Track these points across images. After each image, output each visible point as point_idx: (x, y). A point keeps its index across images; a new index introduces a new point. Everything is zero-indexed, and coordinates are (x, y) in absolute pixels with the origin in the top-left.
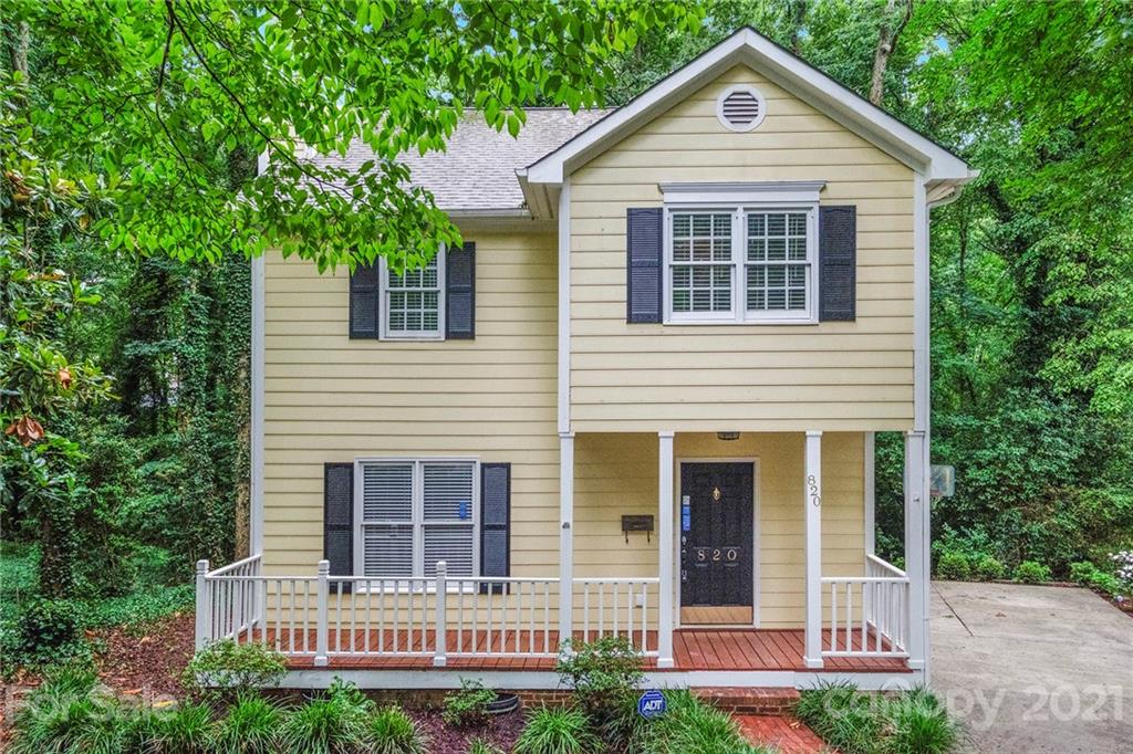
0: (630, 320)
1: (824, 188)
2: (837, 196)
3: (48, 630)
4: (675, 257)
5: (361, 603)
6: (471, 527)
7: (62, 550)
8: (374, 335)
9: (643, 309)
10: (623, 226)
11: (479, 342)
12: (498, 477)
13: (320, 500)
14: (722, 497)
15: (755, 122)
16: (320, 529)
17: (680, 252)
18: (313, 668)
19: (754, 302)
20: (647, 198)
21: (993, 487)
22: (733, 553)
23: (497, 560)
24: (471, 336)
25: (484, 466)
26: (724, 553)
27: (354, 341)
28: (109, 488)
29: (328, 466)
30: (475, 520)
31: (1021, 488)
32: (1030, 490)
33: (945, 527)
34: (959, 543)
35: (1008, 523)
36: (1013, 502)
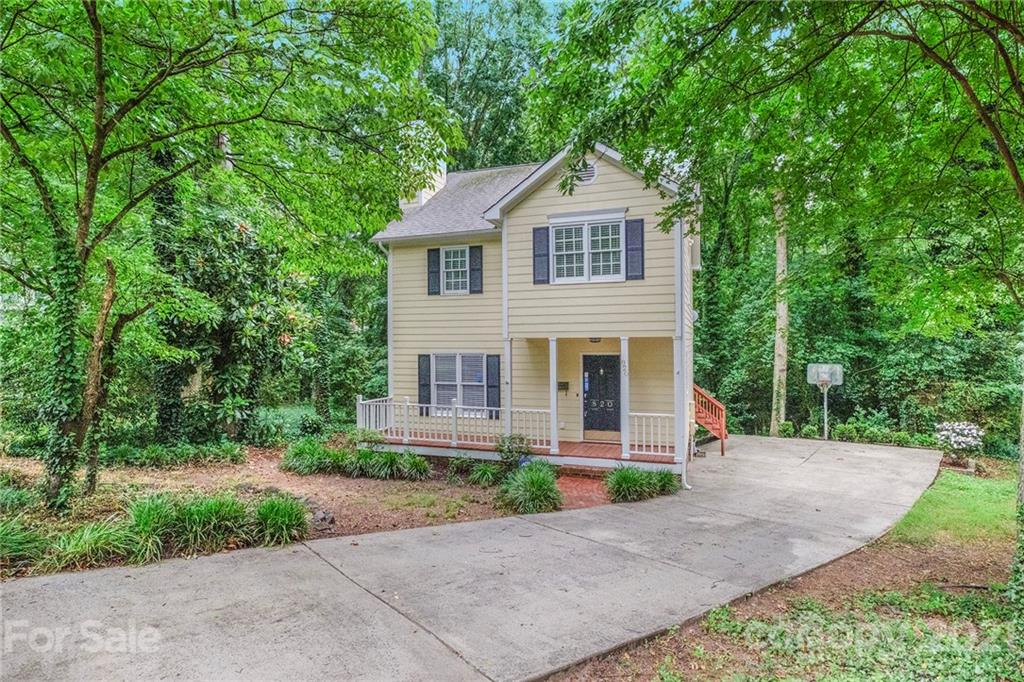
0: (535, 282)
1: (628, 210)
2: (634, 215)
3: (310, 427)
4: (557, 251)
5: (433, 421)
6: (483, 386)
7: (325, 396)
8: (438, 293)
9: (541, 278)
10: (531, 237)
11: (485, 295)
12: (494, 362)
13: (416, 372)
14: (604, 372)
15: (593, 179)
16: (416, 385)
17: (559, 248)
18: (402, 444)
19: (595, 271)
20: (542, 222)
21: (896, 380)
22: (610, 403)
23: (494, 400)
24: (481, 292)
25: (488, 356)
26: (606, 403)
27: (430, 296)
28: (353, 370)
29: (420, 356)
30: (484, 383)
31: (915, 382)
32: (922, 383)
33: (858, 408)
34: (868, 419)
35: (908, 407)
36: (910, 392)
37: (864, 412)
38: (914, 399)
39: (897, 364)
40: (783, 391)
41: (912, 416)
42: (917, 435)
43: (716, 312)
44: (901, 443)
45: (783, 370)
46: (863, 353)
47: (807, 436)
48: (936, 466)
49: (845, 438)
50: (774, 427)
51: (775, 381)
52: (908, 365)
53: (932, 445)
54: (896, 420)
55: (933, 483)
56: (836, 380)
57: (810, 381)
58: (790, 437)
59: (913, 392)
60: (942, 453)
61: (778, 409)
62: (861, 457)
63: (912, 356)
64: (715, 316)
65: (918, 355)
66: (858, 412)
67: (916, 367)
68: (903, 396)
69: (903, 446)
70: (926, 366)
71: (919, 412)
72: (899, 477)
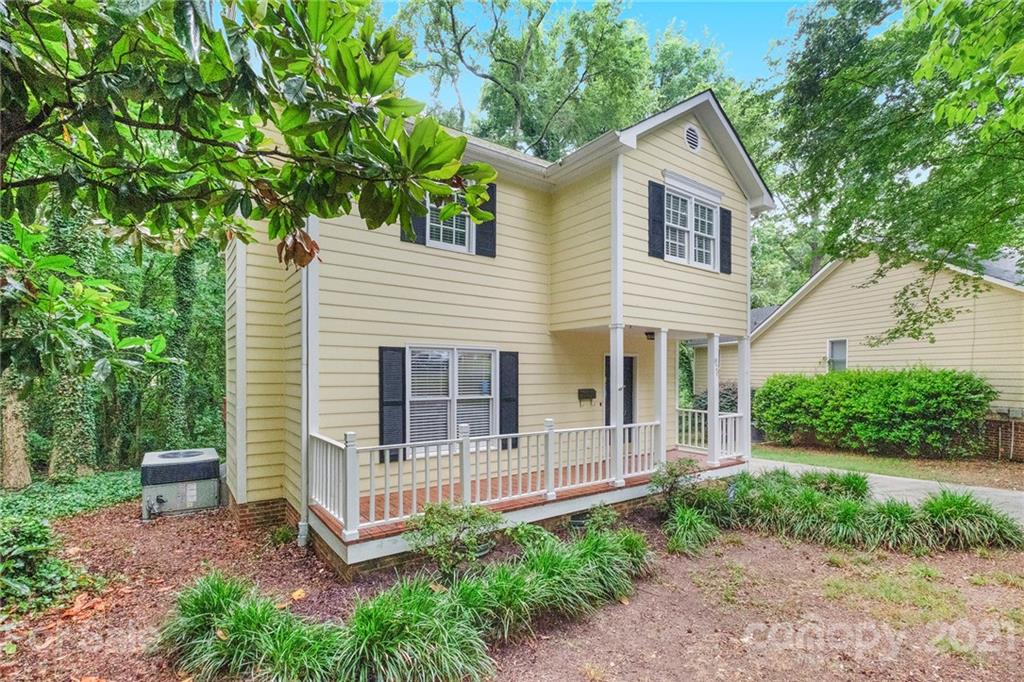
0: (650, 253)
1: (721, 197)
6: (490, 400)
8: (420, 241)
9: (655, 249)
10: (646, 192)
11: (497, 260)
15: (697, 149)
16: (375, 405)
20: (657, 178)
24: (492, 255)
25: (502, 354)
27: (404, 243)
29: (382, 350)
30: (495, 395)
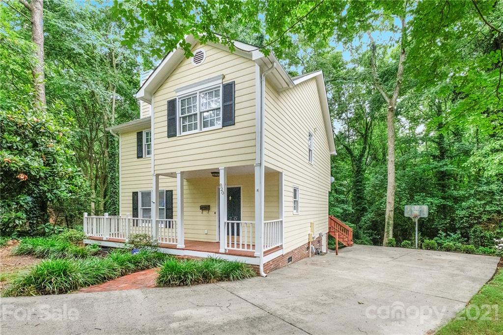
0: (169, 136)
1: (224, 77)
2: (229, 79)
4: (182, 114)
6: (164, 209)
8: (142, 157)
9: (172, 133)
10: (166, 107)
12: (169, 194)
13: (131, 202)
14: (232, 198)
15: (203, 61)
16: (132, 209)
17: (184, 112)
19: (206, 125)
21: (467, 217)
22: (235, 218)
23: (169, 217)
25: (166, 191)
26: (233, 218)
27: (138, 159)
30: (165, 207)
31: (480, 218)
32: (485, 217)
33: (440, 232)
34: (447, 238)
35: (475, 232)
36: (477, 223)
37: (445, 234)
38: (479, 227)
39: (468, 208)
40: (391, 222)
41: (477, 237)
42: (481, 248)
43: (361, 186)
44: (468, 252)
45: (392, 211)
46: (446, 203)
47: (404, 246)
48: (495, 266)
49: (430, 248)
50: (385, 241)
51: (387, 216)
52: (476, 208)
53: (492, 254)
54: (466, 239)
55: (492, 279)
56: (424, 214)
57: (406, 215)
58: (393, 246)
59: (480, 223)
60: (499, 258)
61: (388, 232)
62: (436, 259)
63: (478, 202)
64: (360, 188)
65: (483, 202)
66: (441, 234)
67: (481, 209)
68: (471, 226)
69: (470, 253)
70: (488, 208)
71: (482, 234)
72: (462, 273)
